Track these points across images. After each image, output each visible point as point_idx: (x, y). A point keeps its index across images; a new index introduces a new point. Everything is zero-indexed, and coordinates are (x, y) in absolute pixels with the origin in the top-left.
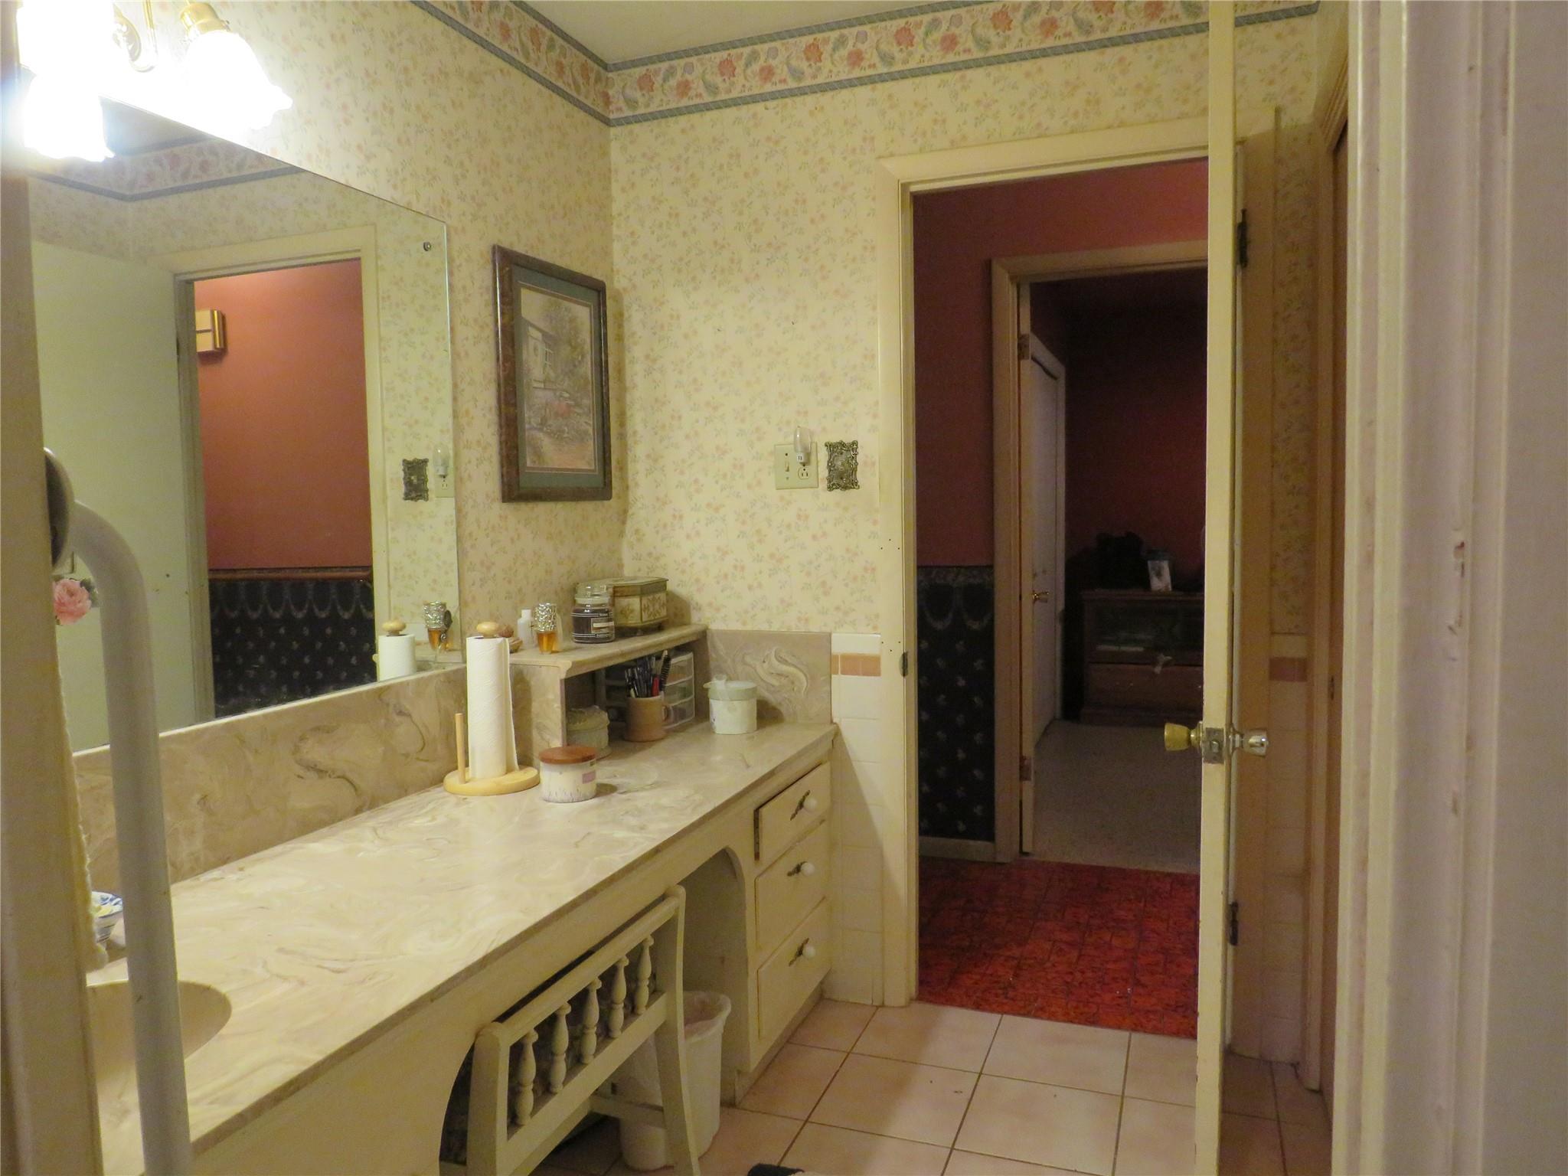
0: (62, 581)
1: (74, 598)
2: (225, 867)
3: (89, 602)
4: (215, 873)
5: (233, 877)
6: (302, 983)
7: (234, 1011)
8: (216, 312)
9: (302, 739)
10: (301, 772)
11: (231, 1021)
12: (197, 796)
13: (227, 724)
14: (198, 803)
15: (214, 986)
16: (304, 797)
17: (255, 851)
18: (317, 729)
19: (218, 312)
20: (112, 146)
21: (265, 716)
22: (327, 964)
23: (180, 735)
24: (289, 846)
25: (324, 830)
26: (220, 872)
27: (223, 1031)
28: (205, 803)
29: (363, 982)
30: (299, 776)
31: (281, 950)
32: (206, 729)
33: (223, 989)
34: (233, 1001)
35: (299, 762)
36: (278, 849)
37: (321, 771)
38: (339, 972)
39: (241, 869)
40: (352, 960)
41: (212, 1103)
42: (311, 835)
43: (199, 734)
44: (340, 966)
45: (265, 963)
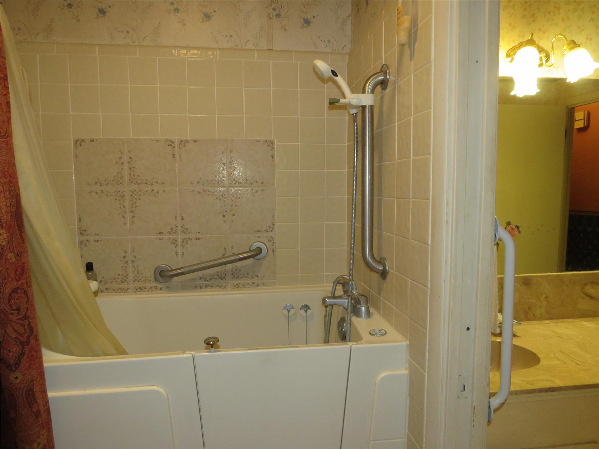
0: (510, 226)
1: (513, 230)
2: (551, 321)
3: (517, 232)
4: (547, 322)
5: (553, 324)
6: (565, 363)
7: (541, 363)
8: (586, 112)
9: (585, 284)
10: (584, 296)
11: (539, 365)
12: (544, 296)
13: (558, 275)
14: (544, 298)
15: (537, 354)
16: (584, 305)
17: (563, 318)
18: (592, 282)
19: (587, 112)
20: (539, 88)
21: (572, 274)
22: (575, 361)
23: (541, 276)
24: (576, 320)
25: (591, 319)
26: (549, 322)
27: (536, 367)
28: (547, 299)
29: (586, 371)
30: (583, 297)
31: (561, 351)
32: (550, 275)
33: (540, 356)
34: (541, 360)
35: (584, 293)
36: (571, 320)
37: (592, 298)
38: (578, 364)
39: (556, 323)
40: (584, 363)
41: (527, 383)
42: (584, 319)
43: (547, 276)
44: (579, 363)
45: (555, 353)
